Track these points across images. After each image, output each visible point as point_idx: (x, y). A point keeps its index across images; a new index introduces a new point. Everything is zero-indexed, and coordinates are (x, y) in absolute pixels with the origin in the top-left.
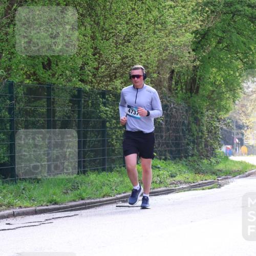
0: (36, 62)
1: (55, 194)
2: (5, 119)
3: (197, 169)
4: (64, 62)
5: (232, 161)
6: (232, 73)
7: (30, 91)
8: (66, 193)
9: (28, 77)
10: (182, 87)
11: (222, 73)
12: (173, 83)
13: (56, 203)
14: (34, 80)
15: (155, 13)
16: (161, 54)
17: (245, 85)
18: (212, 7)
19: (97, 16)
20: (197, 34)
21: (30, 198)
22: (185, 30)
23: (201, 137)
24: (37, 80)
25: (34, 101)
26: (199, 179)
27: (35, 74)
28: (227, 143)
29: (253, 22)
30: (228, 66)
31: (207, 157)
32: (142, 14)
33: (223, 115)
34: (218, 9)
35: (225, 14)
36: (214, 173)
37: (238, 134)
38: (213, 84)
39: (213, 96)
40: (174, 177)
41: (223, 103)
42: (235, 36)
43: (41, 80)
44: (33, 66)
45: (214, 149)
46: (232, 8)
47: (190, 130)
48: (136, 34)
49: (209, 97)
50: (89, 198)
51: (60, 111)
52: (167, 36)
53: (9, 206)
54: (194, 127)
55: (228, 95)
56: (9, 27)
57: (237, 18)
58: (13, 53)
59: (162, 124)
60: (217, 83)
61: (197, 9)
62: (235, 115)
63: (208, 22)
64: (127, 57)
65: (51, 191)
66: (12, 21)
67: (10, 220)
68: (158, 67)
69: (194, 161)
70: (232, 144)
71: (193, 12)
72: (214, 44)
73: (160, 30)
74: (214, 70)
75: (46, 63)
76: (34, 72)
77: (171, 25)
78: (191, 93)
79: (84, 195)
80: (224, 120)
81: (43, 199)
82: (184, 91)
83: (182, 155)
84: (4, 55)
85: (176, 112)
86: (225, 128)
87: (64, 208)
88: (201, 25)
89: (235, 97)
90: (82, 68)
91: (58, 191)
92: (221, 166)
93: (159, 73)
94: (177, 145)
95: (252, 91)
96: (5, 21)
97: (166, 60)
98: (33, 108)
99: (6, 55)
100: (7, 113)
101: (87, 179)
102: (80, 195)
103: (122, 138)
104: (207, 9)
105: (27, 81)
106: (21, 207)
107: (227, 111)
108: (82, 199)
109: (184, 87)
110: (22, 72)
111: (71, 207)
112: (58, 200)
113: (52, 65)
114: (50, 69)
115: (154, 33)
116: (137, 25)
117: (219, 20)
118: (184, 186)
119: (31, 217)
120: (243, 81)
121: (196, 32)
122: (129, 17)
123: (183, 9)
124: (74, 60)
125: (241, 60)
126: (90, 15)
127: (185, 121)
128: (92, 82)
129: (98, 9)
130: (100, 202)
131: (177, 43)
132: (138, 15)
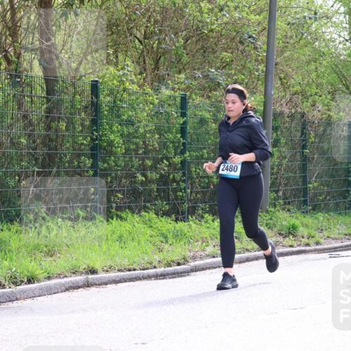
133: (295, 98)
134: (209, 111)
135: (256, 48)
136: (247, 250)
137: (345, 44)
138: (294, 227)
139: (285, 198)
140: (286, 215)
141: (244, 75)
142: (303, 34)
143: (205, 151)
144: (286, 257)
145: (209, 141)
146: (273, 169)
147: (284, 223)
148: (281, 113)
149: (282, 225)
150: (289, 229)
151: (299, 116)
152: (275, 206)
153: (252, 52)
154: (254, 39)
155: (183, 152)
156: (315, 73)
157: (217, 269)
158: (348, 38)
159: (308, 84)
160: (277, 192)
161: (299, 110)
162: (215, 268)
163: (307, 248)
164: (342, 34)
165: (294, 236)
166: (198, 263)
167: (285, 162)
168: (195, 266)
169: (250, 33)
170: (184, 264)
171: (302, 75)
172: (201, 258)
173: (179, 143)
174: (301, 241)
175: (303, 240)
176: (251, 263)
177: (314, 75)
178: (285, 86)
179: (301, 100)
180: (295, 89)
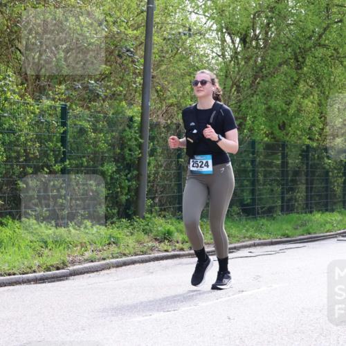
0: (274, 124)
1: (287, 229)
2: (249, 169)
4: (296, 124)
7: (268, 147)
8: (296, 229)
9: (267, 136)
13: (288, 237)
14: (272, 138)
19: (323, 87)
21: (267, 232)
24: (274, 138)
25: (271, 155)
27: (272, 133)
43: (277, 138)
44: (271, 127)
50: (315, 233)
51: (292, 163)
53: (251, 238)
58: (255, 117)
65: (284, 227)
66: (255, 92)
67: (252, 249)
75: (281, 125)
79: (311, 230)
81: (278, 233)
84: (248, 118)
87: (294, 241)
90: (310, 129)
91: (290, 227)
96: (249, 92)
98: (270, 161)
99: (250, 119)
100: (250, 164)
101: (313, 218)
102: (308, 230)
103: (342, 185)
105: (266, 139)
106: (260, 239)
108: (309, 234)
110: (262, 132)
111: (300, 240)
112: (290, 234)
113: (286, 126)
114: (284, 129)
119: (268, 247)
124: (304, 122)
126: (317, 86)
128: (318, 140)
129: (324, 81)
130: (324, 236)
133: (170, 110)
134: (89, 121)
135: (133, 62)
136: (125, 255)
137: (217, 60)
138: (169, 233)
139: (161, 205)
140: (162, 221)
141: (122, 87)
142: (178, 50)
143: (84, 159)
144: (161, 262)
145: (89, 150)
146: (149, 177)
147: (160, 229)
148: (158, 124)
149: (158, 230)
150: (165, 234)
151: (174, 127)
152: (151, 212)
153: (130, 65)
154: (132, 52)
155: (63, 161)
157: (95, 273)
158: (220, 54)
159: (183, 97)
160: (153, 199)
161: (175, 121)
162: (93, 272)
163: (182, 253)
164: (214, 50)
165: (169, 241)
166: (77, 267)
167: (161, 170)
168: (74, 270)
169: (128, 47)
170: (63, 268)
171: (177, 87)
172: (80, 263)
173: (59, 151)
174: (175, 246)
175: (177, 245)
176: (128, 267)
178: (161, 99)
179: (176, 111)
180: (171, 101)
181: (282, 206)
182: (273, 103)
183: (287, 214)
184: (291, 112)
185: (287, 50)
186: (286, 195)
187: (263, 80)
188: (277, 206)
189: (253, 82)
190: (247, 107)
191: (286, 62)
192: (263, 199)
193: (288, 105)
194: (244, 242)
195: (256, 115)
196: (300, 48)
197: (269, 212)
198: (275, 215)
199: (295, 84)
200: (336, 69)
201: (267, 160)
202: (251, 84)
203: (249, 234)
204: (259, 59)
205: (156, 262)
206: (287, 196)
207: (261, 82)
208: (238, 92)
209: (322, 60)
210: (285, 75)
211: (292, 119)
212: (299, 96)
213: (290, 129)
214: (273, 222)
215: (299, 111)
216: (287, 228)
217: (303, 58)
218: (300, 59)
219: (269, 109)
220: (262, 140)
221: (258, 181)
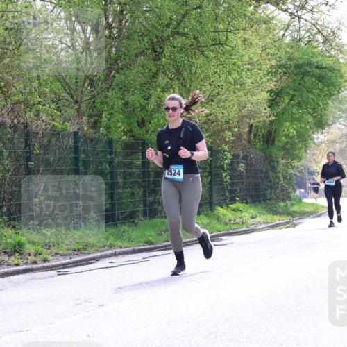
0: (132, 121)
1: (150, 236)
2: (106, 171)
3: (275, 211)
4: (156, 120)
5: (305, 203)
6: (303, 125)
7: (127, 146)
8: (160, 235)
9: (125, 134)
10: (260, 140)
11: (295, 126)
12: (252, 136)
13: (151, 244)
14: (131, 136)
15: (235, 75)
16: (240, 110)
17: (315, 136)
18: (284, 70)
19: (184, 79)
20: (271, 93)
21: (129, 240)
22: (262, 90)
23: (278, 183)
25: (130, 155)
26: (277, 219)
27: (131, 131)
28: (300, 188)
29: (320, 82)
30: (299, 120)
31: (283, 200)
32: (223, 77)
33: (296, 163)
34: (290, 71)
35: (296, 75)
36: (289, 214)
37: (309, 179)
38: (287, 136)
39: (287, 147)
40: (255, 218)
41: (296, 152)
42: (305, 94)
43: (137, 136)
44: (130, 124)
45: (289, 193)
46: (302, 70)
47: (268, 177)
48: (218, 94)
49: (284, 148)
52: (245, 95)
53: (111, 246)
54: (271, 174)
55: (300, 146)
56: (108, 91)
57: (307, 79)
58: (111, 114)
59: (243, 172)
60: (290, 135)
61: (271, 71)
62: (307, 163)
63: (281, 82)
64: (211, 114)
65: (147, 233)
66: (110, 86)
67: (112, 259)
68: (238, 122)
69: (272, 204)
70: (305, 188)
71: (268, 74)
72: (287, 101)
73: (239, 90)
74: (288, 124)
75: (140, 122)
76: (130, 130)
77: (249, 85)
78: (268, 144)
80: (298, 168)
81: (141, 240)
82: (262, 143)
83: (262, 199)
84: (104, 115)
85: (255, 161)
86: (298, 174)
87: (158, 248)
88: (275, 85)
89: (306, 147)
91: (153, 233)
92: (295, 208)
93: (239, 128)
94: (257, 190)
95: (321, 142)
96: (104, 86)
97: (246, 116)
98: (130, 161)
99: (106, 116)
100: (107, 166)
103: (208, 185)
104: (280, 71)
105: (124, 137)
106: (121, 247)
107: (300, 159)
109: (262, 139)
110: (120, 130)
111: (165, 246)
112: (153, 240)
113: (146, 123)
114: (144, 126)
115: (234, 92)
116: (219, 86)
117: (291, 80)
118: (263, 226)
119: (130, 255)
120: (313, 133)
121: (271, 91)
122: (212, 79)
123: (259, 72)
124: (165, 119)
125: (311, 115)
126: (178, 79)
127: (264, 169)
129: (185, 73)
130: (190, 241)
131: (255, 101)
132: (220, 77)
133: (17, 108)
138: (20, 245)
139: (10, 214)
140: (11, 232)
147: (9, 241)
148: (3, 124)
149: (7, 243)
150: (15, 246)
151: (22, 127)
156: (37, 81)
159: (31, 93)
161: (22, 120)
163: (34, 266)
165: (21, 254)
167: (8, 175)
171: (23, 83)
174: (27, 259)
175: (29, 257)
177: (36, 84)
178: (6, 95)
179: (24, 109)
180: (17, 98)
181: (144, 211)
182: (130, 98)
183: (149, 219)
184: (151, 107)
185: (143, 40)
186: (148, 199)
187: (118, 72)
188: (138, 211)
189: (108, 75)
190: (102, 103)
191: (142, 53)
192: (123, 203)
193: (147, 99)
194: (103, 251)
195: (112, 111)
196: (157, 37)
197: (130, 218)
198: (137, 221)
199: (153, 77)
200: (196, 59)
201: (126, 161)
202: (106, 78)
203: (109, 242)
204: (114, 49)
205: (6, 278)
206: (150, 199)
207: (117, 75)
208: (92, 86)
209: (181, 50)
210: (142, 66)
211: (151, 114)
212: (159, 90)
213: (150, 125)
214: (135, 228)
215: (159, 106)
216: (151, 234)
217: (161, 48)
218: (158, 50)
219: (126, 104)
220: (120, 139)
221: (117, 183)
